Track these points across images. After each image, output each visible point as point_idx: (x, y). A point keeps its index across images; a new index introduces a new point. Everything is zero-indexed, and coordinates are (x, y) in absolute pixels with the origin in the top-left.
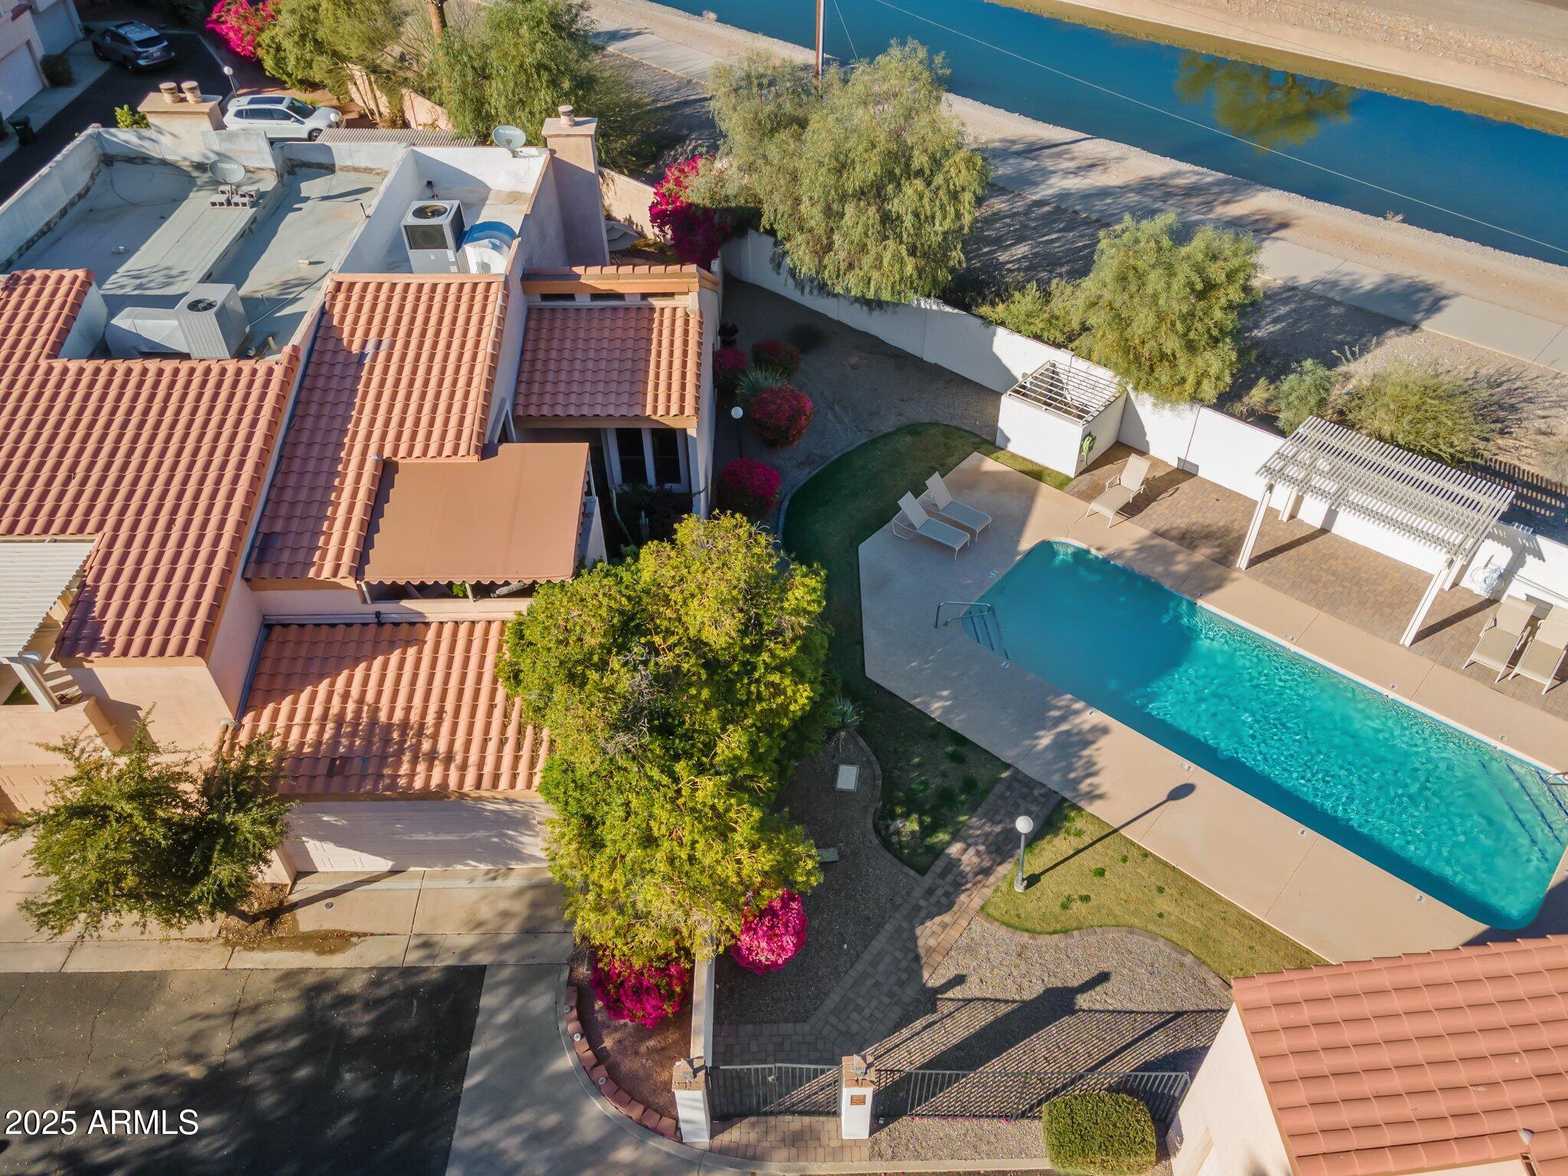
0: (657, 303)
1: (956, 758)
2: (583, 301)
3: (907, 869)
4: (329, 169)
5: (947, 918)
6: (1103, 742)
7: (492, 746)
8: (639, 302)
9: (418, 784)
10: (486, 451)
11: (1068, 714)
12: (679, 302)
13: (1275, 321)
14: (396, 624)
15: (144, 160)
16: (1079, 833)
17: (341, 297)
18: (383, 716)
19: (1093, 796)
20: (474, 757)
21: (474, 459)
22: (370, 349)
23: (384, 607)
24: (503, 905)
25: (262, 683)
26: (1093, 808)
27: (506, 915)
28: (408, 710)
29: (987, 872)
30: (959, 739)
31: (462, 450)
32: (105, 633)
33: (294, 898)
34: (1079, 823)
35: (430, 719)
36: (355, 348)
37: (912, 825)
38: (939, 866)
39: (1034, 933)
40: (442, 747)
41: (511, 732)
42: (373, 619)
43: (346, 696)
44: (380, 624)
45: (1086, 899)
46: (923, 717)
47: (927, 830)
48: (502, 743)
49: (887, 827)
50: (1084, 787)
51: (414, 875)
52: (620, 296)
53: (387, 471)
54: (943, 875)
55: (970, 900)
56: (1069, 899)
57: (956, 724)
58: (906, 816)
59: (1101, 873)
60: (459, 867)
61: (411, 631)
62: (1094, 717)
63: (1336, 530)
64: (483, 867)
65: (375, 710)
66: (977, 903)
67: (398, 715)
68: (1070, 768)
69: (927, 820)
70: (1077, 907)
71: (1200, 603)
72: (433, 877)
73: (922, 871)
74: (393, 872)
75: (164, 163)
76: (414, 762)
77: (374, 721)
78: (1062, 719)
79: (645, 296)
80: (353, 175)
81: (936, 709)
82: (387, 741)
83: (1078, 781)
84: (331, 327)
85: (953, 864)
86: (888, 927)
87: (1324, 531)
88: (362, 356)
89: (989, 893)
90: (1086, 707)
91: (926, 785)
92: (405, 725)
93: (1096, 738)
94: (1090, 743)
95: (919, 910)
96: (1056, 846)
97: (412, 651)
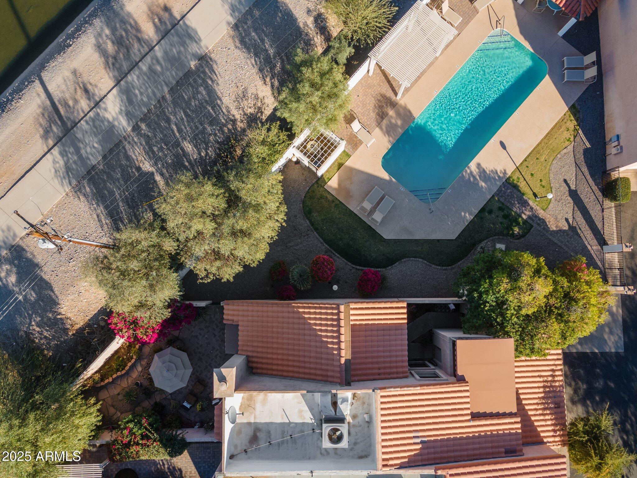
1: (490, 212)
3: (531, 231)
5: (547, 221)
6: (484, 166)
9: (561, 378)
11: (472, 175)
16: (518, 178)
17: (391, 462)
18: (543, 395)
19: (505, 173)
22: (418, 440)
25: (534, 439)
26: (509, 173)
28: (539, 387)
29: (532, 208)
30: (482, 210)
31: (467, 388)
34: (515, 177)
35: (541, 379)
36: (419, 446)
37: (516, 230)
38: (531, 222)
43: (536, 410)
45: (541, 181)
46: (472, 222)
47: (518, 224)
49: (517, 236)
50: (501, 175)
53: (476, 416)
54: (533, 220)
55: (541, 214)
56: (541, 185)
58: (513, 230)
59: (532, 175)
62: (473, 165)
66: (542, 212)
67: (541, 390)
68: (494, 179)
69: (514, 224)
70: (543, 183)
73: (532, 226)
77: (543, 398)
78: (474, 177)
81: (469, 217)
82: (549, 392)
83: (499, 177)
84: (408, 462)
85: (529, 217)
86: (550, 237)
88: (422, 442)
89: (538, 208)
90: (469, 168)
91: (501, 223)
92: (544, 387)
93: (482, 167)
94: (484, 170)
95: (544, 229)
96: (523, 186)
97: (521, 391)
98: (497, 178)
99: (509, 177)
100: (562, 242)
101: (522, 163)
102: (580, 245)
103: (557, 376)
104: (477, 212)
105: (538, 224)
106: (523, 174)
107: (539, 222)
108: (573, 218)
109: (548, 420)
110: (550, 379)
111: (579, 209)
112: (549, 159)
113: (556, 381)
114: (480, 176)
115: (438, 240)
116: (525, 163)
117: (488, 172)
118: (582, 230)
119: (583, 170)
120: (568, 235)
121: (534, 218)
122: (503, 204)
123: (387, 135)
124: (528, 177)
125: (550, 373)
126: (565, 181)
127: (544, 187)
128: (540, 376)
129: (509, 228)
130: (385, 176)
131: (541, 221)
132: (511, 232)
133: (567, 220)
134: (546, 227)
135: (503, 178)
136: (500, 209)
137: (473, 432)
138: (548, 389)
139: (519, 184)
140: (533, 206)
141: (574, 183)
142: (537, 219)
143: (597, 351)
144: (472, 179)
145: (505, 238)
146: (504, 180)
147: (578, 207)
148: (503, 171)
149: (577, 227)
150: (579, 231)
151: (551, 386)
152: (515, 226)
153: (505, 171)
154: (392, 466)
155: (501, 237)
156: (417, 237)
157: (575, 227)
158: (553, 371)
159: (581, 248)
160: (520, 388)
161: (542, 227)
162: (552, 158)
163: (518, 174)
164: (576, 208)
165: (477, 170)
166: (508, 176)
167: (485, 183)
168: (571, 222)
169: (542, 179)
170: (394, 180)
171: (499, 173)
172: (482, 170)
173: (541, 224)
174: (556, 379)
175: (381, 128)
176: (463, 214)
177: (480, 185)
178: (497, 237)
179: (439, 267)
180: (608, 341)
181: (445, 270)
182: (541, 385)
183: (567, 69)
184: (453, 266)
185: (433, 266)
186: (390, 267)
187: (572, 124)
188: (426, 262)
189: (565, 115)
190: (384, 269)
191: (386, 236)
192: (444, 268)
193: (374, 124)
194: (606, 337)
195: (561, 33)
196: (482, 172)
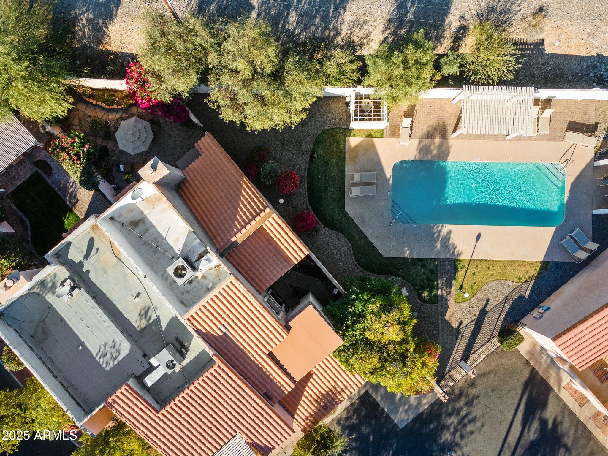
1: (423, 266)
3: (434, 305)
5: (449, 310)
6: (452, 236)
11: (439, 233)
16: (464, 266)
17: (194, 322)
18: (324, 393)
19: (459, 254)
22: (224, 330)
25: (290, 409)
26: (462, 257)
28: (327, 387)
29: (450, 293)
30: (420, 260)
34: (462, 264)
35: (334, 384)
36: (220, 334)
37: (425, 294)
38: (440, 299)
39: (469, 299)
43: (311, 396)
45: (475, 283)
46: (406, 259)
47: (431, 292)
49: (422, 297)
50: (456, 253)
53: (271, 356)
54: (442, 300)
55: (451, 302)
56: (472, 286)
58: (423, 292)
59: (474, 274)
62: (447, 228)
65: (320, 392)
66: (453, 301)
67: (327, 390)
68: (449, 251)
69: (428, 289)
70: (474, 286)
73: (437, 302)
77: (322, 395)
78: (439, 236)
81: (407, 254)
82: (330, 396)
83: (453, 252)
85: (442, 296)
86: (440, 321)
88: (224, 333)
89: (454, 296)
90: (442, 226)
91: (422, 280)
92: (331, 390)
93: (450, 235)
94: (450, 238)
95: (442, 312)
96: (461, 274)
97: (314, 376)
98: (451, 252)
99: (459, 260)
100: (443, 331)
101: (476, 260)
102: (451, 345)
103: (345, 392)
104: (416, 257)
105: (442, 306)
106: (469, 267)
107: (444, 305)
108: (466, 326)
109: (311, 409)
110: (339, 390)
111: (475, 325)
112: (495, 276)
113: (340, 395)
114: (442, 239)
115: (374, 247)
116: (478, 262)
117: (450, 242)
118: (463, 338)
119: (506, 305)
120: (451, 331)
121: (444, 299)
122: (437, 270)
123: (418, 151)
124: (470, 273)
125: (343, 387)
126: (488, 300)
127: (472, 288)
128: (335, 382)
129: (423, 288)
130: (389, 173)
131: (446, 306)
132: (421, 292)
133: (461, 323)
134: (444, 312)
135: (455, 256)
136: (432, 271)
137: (259, 362)
138: (330, 393)
139: (460, 270)
140: (452, 292)
141: (492, 307)
142: (446, 302)
143: (386, 411)
144: (436, 235)
145: (414, 291)
146: (454, 258)
147: (476, 323)
148: (460, 252)
149: (462, 333)
150: (460, 336)
151: (335, 394)
152: (427, 291)
153: (461, 253)
154: (193, 324)
155: (412, 287)
156: (364, 231)
157: (461, 332)
158: (346, 388)
159: (449, 347)
160: (316, 375)
161: (443, 310)
162: (497, 278)
163: (466, 264)
164: (474, 322)
165: (445, 234)
166: (459, 258)
167: (441, 246)
168: (462, 326)
169: (477, 283)
170: (391, 182)
171: (456, 251)
172: (448, 237)
173: (444, 308)
174: (342, 394)
175: (420, 143)
176: (406, 249)
177: (437, 244)
178: (409, 284)
179: (356, 262)
180: (399, 414)
181: (357, 267)
182: (330, 387)
183: (571, 237)
184: (364, 271)
185: (353, 257)
186: (328, 229)
187: (533, 272)
188: (352, 250)
189: (536, 262)
190: (323, 226)
191: (347, 209)
192: (358, 265)
193: (419, 135)
194: (401, 410)
195: (596, 212)
196: (447, 239)
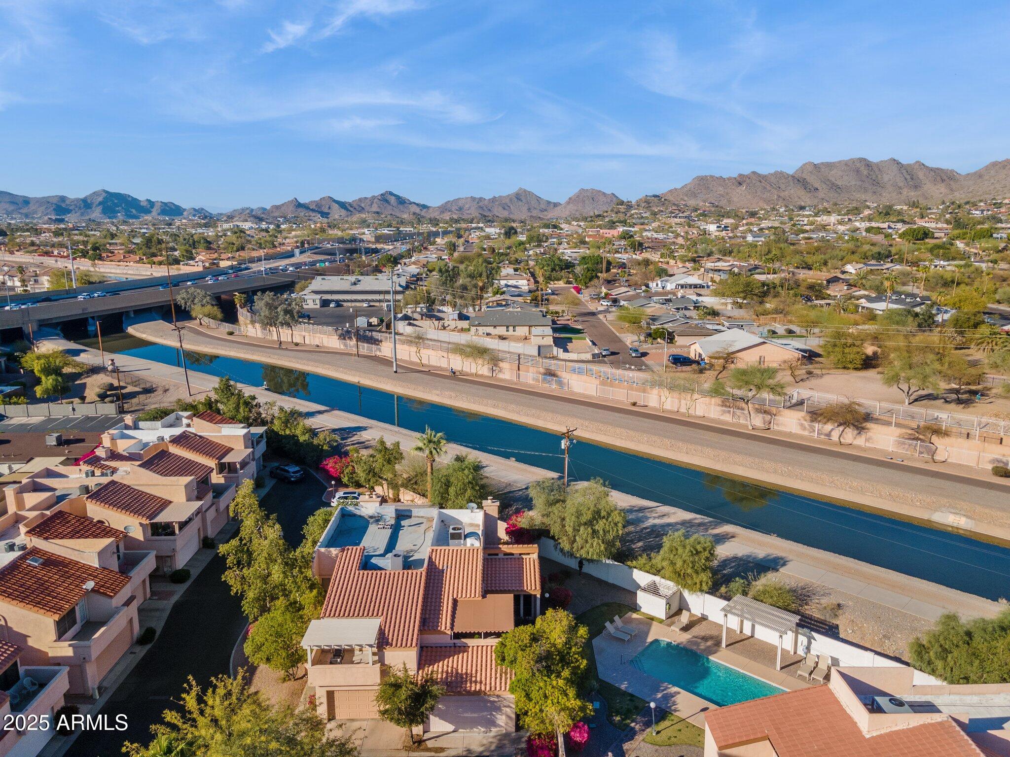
0: (524, 557)
1: (631, 700)
2: (501, 556)
3: (618, 730)
4: (410, 517)
5: (632, 742)
6: (678, 696)
7: (493, 679)
8: (518, 556)
9: (473, 689)
10: (484, 597)
11: (666, 688)
12: (531, 556)
13: (731, 568)
14: (460, 647)
15: (355, 515)
16: (672, 720)
17: (434, 553)
18: (460, 671)
19: (675, 711)
20: (488, 682)
21: (480, 598)
22: (445, 567)
23: (456, 641)
24: (491, 740)
25: (423, 662)
26: (677, 714)
27: (491, 743)
28: (467, 670)
29: (643, 730)
30: (632, 695)
31: (477, 596)
32: (390, 640)
33: (425, 738)
34: (672, 718)
35: (474, 672)
36: (441, 568)
37: (618, 718)
38: (628, 729)
39: (660, 746)
40: (478, 679)
41: (498, 675)
42: (453, 645)
43: (448, 666)
44: (455, 647)
45: (676, 737)
46: (619, 689)
47: (623, 720)
48: (496, 678)
49: (611, 719)
50: (673, 708)
51: (461, 732)
52: (513, 554)
53: (455, 602)
54: (630, 731)
55: (639, 738)
56: (670, 737)
57: (630, 691)
58: (616, 716)
59: (680, 730)
60: (475, 729)
61: (464, 649)
62: (675, 689)
63: (756, 636)
64: (483, 730)
65: (457, 670)
66: (641, 738)
67: (464, 671)
68: (668, 703)
69: (623, 717)
70: (673, 739)
71: (710, 657)
72: (467, 732)
73: (623, 730)
74: (454, 731)
75: (360, 516)
76: (471, 683)
77: (457, 673)
78: (663, 690)
79: (520, 554)
80: (417, 518)
81: (623, 687)
82: (462, 678)
83: (670, 707)
84: (432, 562)
85: (633, 729)
86: (614, 744)
87: (752, 636)
88: (443, 570)
89: (645, 736)
91: (622, 707)
92: (466, 674)
95: (623, 740)
96: (666, 723)
97: (465, 654)
98: (669, 705)
99: (672, 714)
101: (689, 723)
114: (667, 693)
115: (596, 668)
116: (691, 725)
121: (632, 732)
123: (685, 642)
129: (618, 713)
130: (649, 641)
131: (631, 738)
132: (614, 714)
134: (625, 741)
136: (637, 708)
139: (667, 720)
140: (645, 732)
142: (632, 735)
144: (662, 688)
145: (607, 710)
146: (668, 710)
152: (621, 717)
153: (678, 710)
155: (607, 707)
156: (596, 657)
158: (481, 683)
163: (677, 720)
165: (673, 692)
166: (673, 712)
167: (661, 697)
169: (678, 738)
170: (647, 644)
172: (674, 695)
173: (627, 738)
174: (473, 685)
175: (693, 638)
176: (626, 682)
177: (658, 693)
178: (607, 704)
182: (469, 671)
